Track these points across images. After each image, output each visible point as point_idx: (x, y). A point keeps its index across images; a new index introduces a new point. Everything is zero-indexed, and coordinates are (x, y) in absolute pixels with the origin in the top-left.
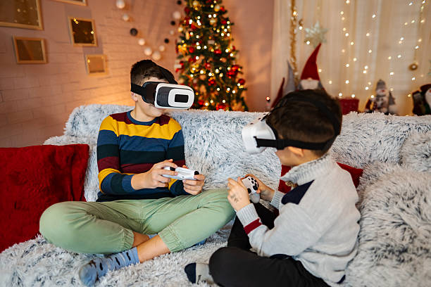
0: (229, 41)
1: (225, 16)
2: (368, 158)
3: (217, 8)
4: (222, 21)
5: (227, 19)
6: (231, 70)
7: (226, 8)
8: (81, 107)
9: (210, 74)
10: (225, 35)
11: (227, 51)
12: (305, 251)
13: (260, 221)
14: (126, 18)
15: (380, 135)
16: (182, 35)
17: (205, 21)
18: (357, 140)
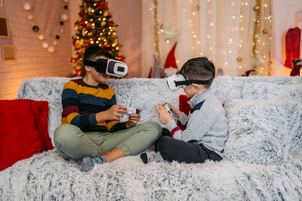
0: (114, 38)
1: (110, 20)
2: (225, 99)
3: (106, 14)
4: (109, 23)
7: (111, 14)
10: (112, 34)
11: (113, 45)
12: (203, 137)
13: (179, 128)
15: (230, 86)
18: (219, 89)
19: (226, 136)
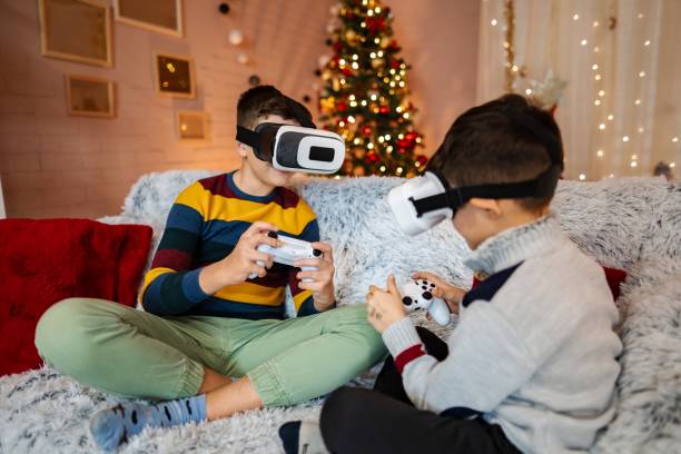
0: (403, 95)
1: (398, 56)
2: (635, 252)
3: (385, 43)
4: (392, 58)
5: (401, 62)
6: (405, 139)
7: (399, 44)
8: (153, 175)
9: (370, 146)
10: (397, 86)
11: (399, 109)
12: (503, 403)
13: (423, 349)
14: (243, 59)
15: (660, 211)
16: (328, 85)
17: (365, 63)
18: (615, 220)
19: (606, 410)
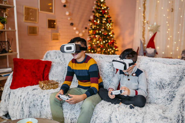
0: (111, 30)
3: (106, 16)
4: (108, 21)
6: (110, 42)
8: (50, 51)
9: (101, 43)
10: (109, 28)
11: (110, 34)
14: (69, 19)
16: (91, 26)
